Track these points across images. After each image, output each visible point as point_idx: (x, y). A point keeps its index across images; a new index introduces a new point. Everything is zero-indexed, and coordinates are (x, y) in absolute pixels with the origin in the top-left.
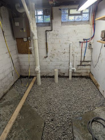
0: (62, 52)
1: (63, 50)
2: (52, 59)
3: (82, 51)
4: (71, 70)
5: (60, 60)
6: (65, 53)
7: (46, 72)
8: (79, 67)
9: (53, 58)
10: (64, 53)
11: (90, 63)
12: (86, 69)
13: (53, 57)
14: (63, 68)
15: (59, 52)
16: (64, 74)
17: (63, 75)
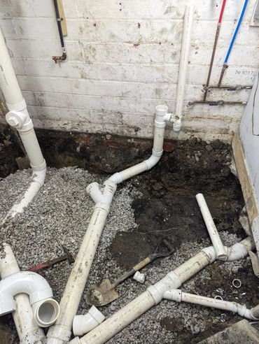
0: (127, 39)
1: (131, 30)
2: (87, 69)
3: (219, 40)
4: (160, 124)
5: (120, 72)
6: (141, 46)
7: (69, 117)
8: (198, 110)
9: (89, 63)
10: (136, 45)
11: (243, 96)
12: (223, 119)
13: (91, 59)
14: (132, 106)
15: (113, 36)
16: (137, 130)
17: (133, 133)
